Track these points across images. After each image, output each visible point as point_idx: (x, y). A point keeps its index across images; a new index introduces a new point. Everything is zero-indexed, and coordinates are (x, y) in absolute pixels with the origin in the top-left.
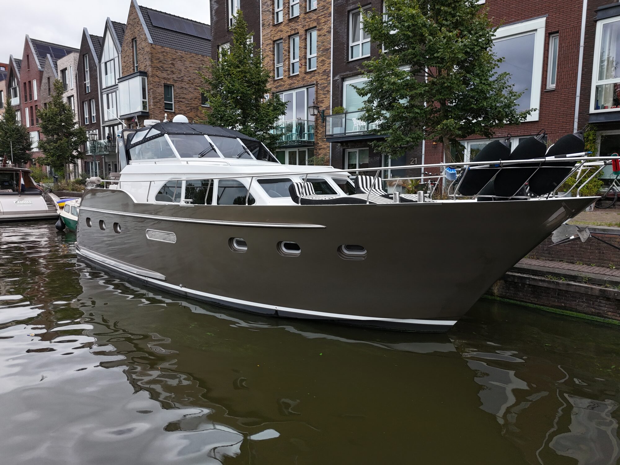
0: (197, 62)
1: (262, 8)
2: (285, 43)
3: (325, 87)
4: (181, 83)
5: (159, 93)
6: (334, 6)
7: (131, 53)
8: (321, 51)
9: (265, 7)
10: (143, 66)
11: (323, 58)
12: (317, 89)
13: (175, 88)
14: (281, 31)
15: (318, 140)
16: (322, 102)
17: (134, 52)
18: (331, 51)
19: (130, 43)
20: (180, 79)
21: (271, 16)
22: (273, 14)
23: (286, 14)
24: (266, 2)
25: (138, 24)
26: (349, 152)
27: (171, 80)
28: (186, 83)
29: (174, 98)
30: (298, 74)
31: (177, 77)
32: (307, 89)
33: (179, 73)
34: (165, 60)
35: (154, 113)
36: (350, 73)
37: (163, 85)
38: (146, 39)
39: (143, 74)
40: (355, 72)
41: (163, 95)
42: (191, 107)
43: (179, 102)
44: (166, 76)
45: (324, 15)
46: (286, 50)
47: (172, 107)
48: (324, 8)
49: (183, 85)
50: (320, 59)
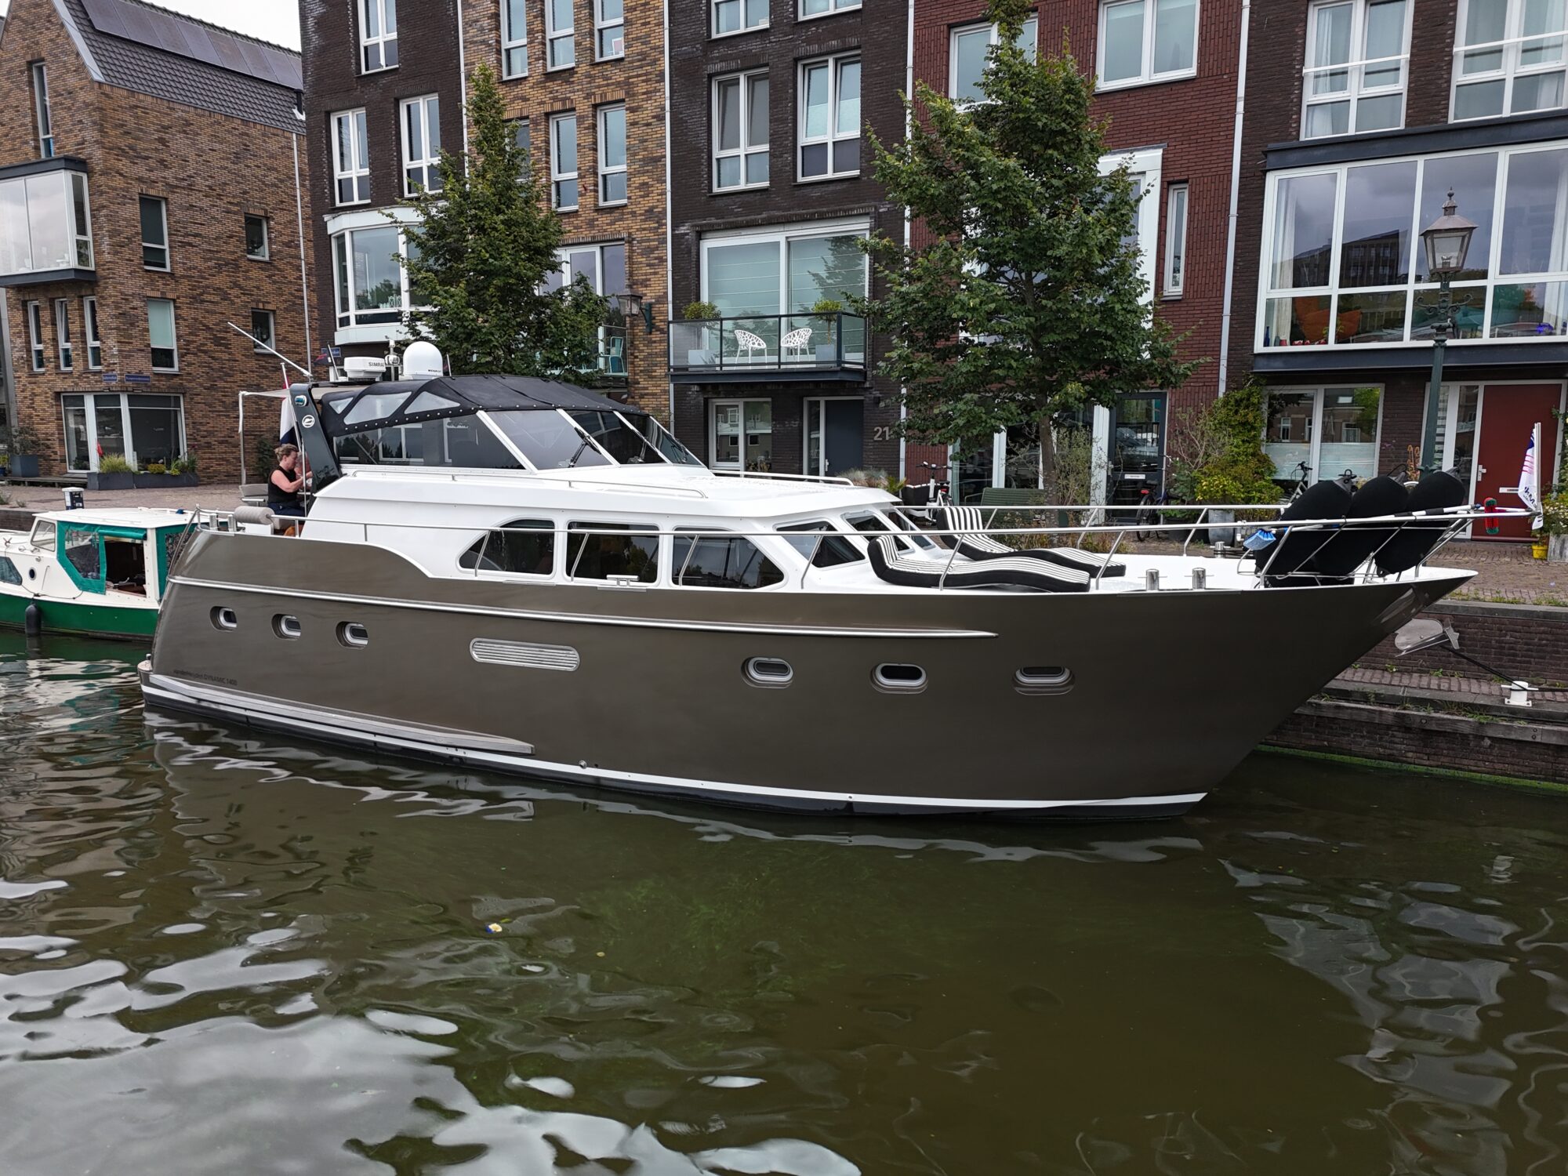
0: (229, 137)
1: (465, 32)
2: (535, 130)
3: (652, 250)
4: (188, 195)
5: (125, 219)
6: (671, 57)
7: (25, 100)
8: (640, 160)
9: (472, 32)
10: (73, 141)
11: (645, 179)
12: (632, 251)
13: (171, 207)
14: (525, 99)
15: (635, 374)
16: (645, 283)
17: (34, 98)
18: (665, 165)
19: (22, 72)
20: (185, 184)
21: (493, 58)
22: (499, 52)
23: (538, 59)
24: (477, 21)
25: (49, 21)
26: (717, 406)
27: (160, 184)
28: (201, 194)
29: (170, 234)
30: (577, 211)
31: (176, 178)
32: (602, 248)
33: (182, 168)
34: (141, 130)
35: (114, 274)
36: (719, 221)
37: (137, 197)
38: (81, 68)
39: (74, 163)
40: (731, 220)
41: (139, 225)
42: (218, 259)
43: (184, 244)
44: (146, 174)
45: (645, 75)
46: (540, 148)
47: (164, 259)
48: (644, 59)
49: (193, 199)
50: (638, 180)
